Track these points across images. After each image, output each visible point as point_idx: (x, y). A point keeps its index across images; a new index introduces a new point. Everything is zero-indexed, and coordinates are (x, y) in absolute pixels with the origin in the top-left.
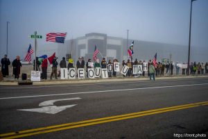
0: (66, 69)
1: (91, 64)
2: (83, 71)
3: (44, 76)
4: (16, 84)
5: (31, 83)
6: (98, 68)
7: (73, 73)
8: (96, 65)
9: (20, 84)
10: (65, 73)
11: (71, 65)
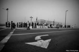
0: (38, 26)
1: (44, 25)
2: (42, 26)
3: (33, 27)
4: (26, 29)
5: (30, 29)
6: (45, 26)
7: (40, 27)
8: (45, 25)
9: (27, 29)
10: (38, 27)
11: (39, 25)
